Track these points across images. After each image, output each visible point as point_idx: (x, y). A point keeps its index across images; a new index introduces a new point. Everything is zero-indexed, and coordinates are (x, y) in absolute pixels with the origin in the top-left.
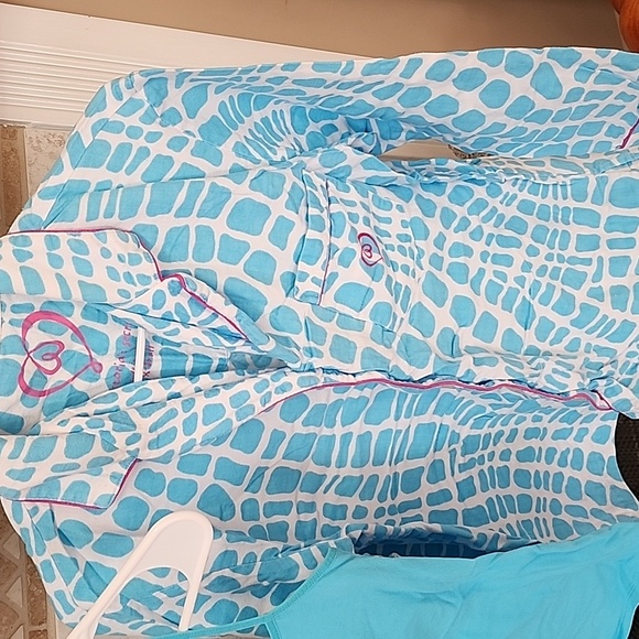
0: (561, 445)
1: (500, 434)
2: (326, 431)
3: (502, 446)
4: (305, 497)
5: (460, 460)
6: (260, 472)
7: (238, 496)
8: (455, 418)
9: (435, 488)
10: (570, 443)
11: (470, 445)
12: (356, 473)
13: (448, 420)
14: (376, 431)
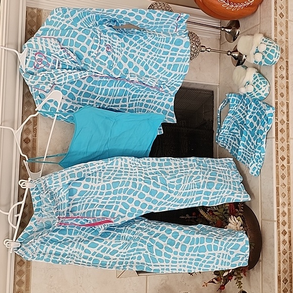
0: (159, 101)
1: (142, 95)
2: (98, 87)
3: (143, 98)
5: (131, 99)
6: (82, 92)
7: (77, 96)
8: (130, 89)
9: (123, 104)
10: (162, 101)
11: (134, 96)
12: (104, 97)
13: (128, 89)
14: (110, 89)
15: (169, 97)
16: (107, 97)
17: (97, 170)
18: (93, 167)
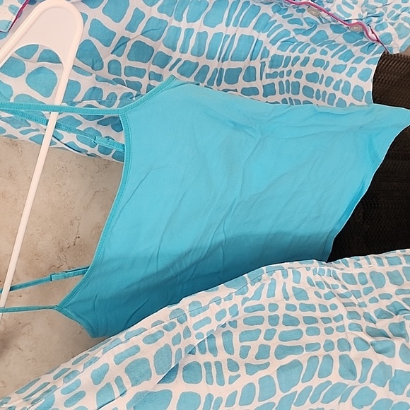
0: (337, 77)
1: (297, 59)
2: (175, 23)
3: (297, 67)
4: (155, 69)
5: (267, 70)
6: (124, 41)
7: (107, 56)
8: (268, 36)
9: (248, 85)
10: (342, 76)
11: (275, 62)
12: (194, 59)
13: (263, 37)
14: (211, 32)
15: (361, 67)
16: (203, 61)
17: (214, 325)
18: (201, 316)
